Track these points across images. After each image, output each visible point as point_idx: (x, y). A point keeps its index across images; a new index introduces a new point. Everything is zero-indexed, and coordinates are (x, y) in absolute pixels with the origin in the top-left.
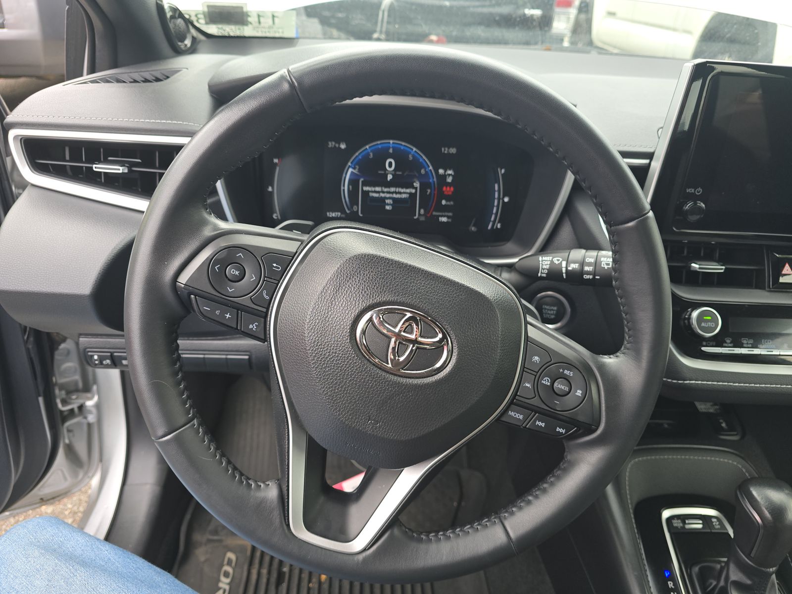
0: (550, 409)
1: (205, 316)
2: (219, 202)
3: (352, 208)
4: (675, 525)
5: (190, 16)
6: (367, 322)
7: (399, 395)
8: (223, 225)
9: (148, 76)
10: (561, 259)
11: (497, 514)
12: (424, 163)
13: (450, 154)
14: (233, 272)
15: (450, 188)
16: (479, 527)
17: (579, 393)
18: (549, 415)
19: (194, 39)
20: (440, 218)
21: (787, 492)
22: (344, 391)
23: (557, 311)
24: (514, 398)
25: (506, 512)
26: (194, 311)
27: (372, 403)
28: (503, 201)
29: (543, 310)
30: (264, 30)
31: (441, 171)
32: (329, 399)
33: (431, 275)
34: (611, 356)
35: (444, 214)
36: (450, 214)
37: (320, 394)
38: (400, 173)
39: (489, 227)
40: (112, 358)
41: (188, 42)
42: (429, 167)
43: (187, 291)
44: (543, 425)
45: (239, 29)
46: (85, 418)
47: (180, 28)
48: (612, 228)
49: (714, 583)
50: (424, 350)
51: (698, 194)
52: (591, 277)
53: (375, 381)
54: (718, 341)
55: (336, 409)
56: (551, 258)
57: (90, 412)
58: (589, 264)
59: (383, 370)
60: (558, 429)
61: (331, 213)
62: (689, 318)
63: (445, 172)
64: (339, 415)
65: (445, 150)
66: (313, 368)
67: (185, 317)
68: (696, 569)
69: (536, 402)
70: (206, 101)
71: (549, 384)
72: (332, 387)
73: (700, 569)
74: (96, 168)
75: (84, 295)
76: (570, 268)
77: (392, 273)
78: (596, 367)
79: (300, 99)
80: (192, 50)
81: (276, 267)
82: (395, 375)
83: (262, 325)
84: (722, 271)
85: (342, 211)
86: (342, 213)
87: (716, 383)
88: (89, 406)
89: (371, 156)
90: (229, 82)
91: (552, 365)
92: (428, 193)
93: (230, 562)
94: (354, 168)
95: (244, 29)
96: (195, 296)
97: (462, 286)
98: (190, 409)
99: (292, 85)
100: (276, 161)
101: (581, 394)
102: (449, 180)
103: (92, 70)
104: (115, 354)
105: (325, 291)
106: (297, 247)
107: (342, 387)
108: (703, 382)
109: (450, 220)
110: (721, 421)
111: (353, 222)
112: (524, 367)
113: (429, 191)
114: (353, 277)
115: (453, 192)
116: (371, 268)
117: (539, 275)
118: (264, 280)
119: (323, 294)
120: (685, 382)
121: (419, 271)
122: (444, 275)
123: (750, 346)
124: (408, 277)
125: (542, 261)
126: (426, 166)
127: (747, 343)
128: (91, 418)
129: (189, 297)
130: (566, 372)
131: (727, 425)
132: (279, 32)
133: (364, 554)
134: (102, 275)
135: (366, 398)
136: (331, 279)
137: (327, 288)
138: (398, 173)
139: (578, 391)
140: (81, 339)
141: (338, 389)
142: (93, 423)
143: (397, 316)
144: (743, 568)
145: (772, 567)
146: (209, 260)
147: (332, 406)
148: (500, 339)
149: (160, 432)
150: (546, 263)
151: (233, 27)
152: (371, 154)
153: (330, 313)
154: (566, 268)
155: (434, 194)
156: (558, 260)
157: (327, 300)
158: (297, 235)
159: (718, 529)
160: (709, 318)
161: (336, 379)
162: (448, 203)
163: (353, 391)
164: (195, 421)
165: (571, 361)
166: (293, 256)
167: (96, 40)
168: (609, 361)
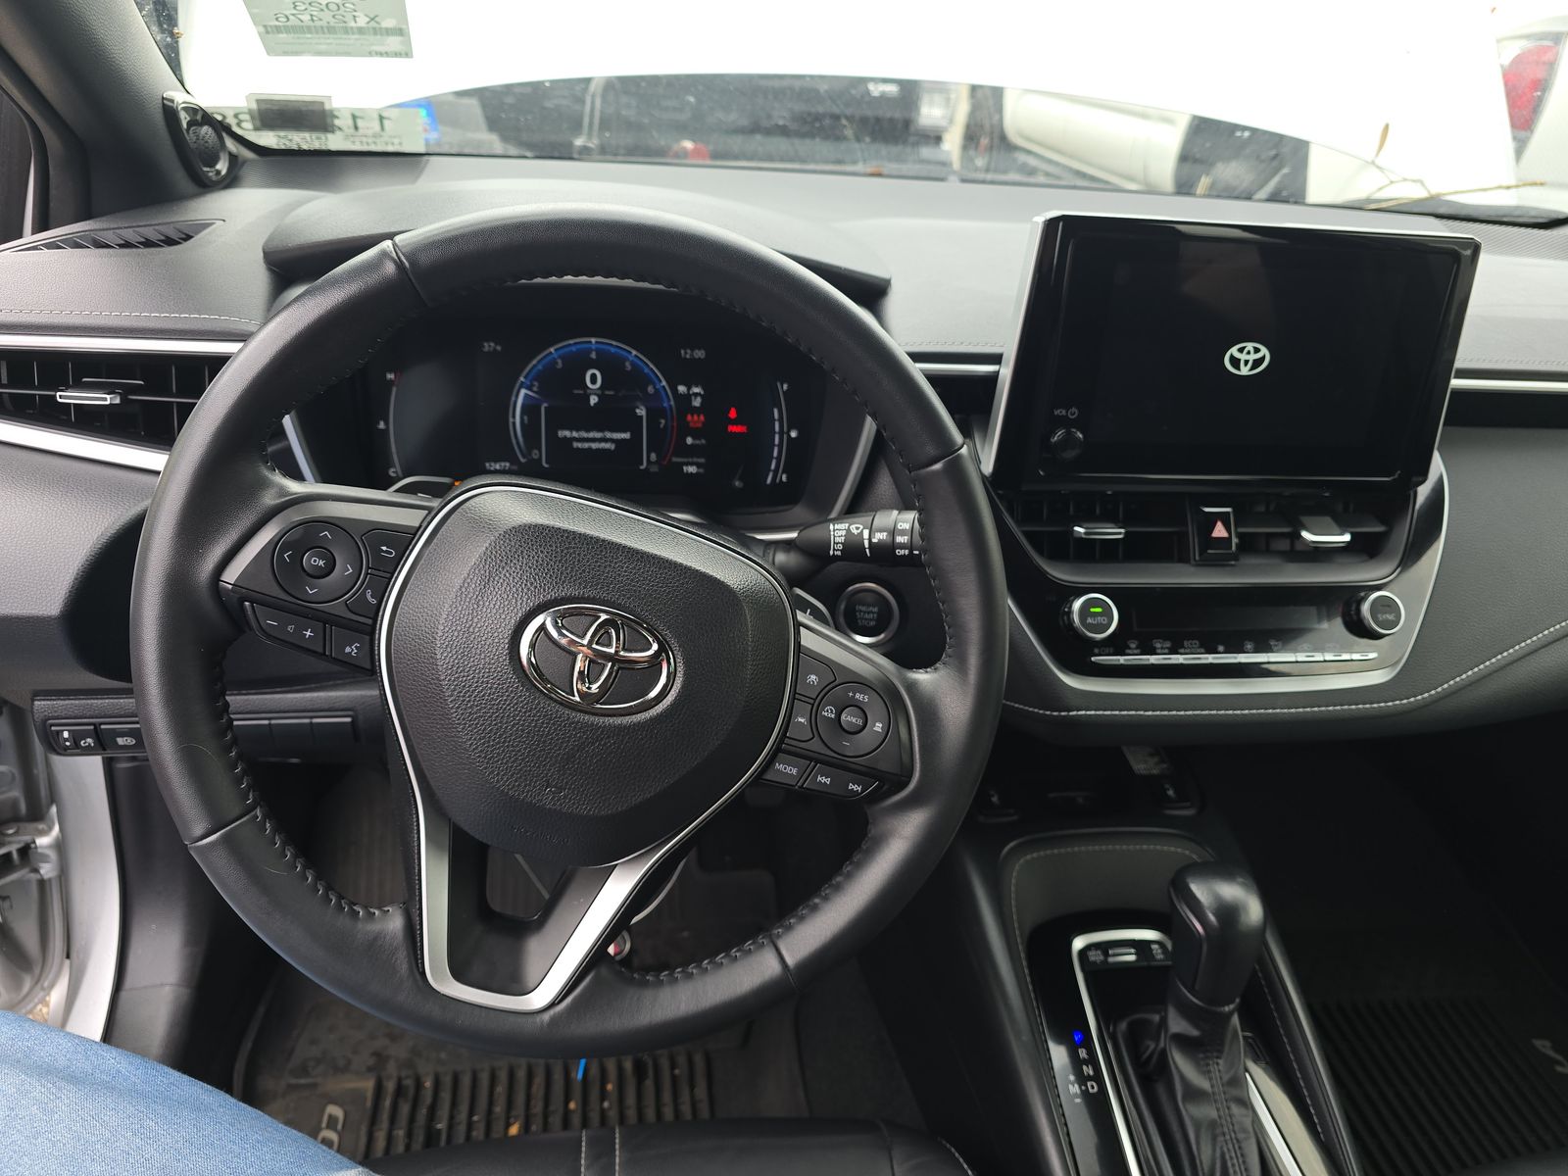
0: (836, 756)
1: (269, 636)
2: (289, 450)
3: (530, 454)
4: (1092, 959)
5: (224, 117)
6: (536, 632)
7: (593, 744)
8: (295, 487)
9: (151, 234)
10: (862, 527)
11: (767, 931)
12: (653, 376)
13: (695, 359)
14: (315, 561)
15: (698, 416)
16: (738, 954)
17: (879, 727)
18: (838, 764)
19: (234, 159)
20: (685, 468)
21: (1240, 880)
22: (504, 742)
23: (878, 613)
24: (782, 742)
25: (781, 926)
26: (251, 629)
27: (551, 759)
28: (789, 436)
29: (857, 614)
30: (364, 139)
31: (682, 389)
32: (479, 756)
33: (637, 553)
34: (929, 670)
35: (690, 460)
36: (702, 460)
37: (465, 749)
38: (611, 393)
39: (769, 481)
40: (97, 733)
41: (222, 166)
42: (661, 381)
43: (238, 596)
44: (828, 781)
45: (318, 138)
46: (36, 870)
47: (207, 142)
48: (912, 473)
49: (1152, 1046)
50: (632, 671)
51: (1074, 417)
52: (907, 552)
53: (554, 724)
54: (1116, 644)
55: (493, 772)
56: (847, 525)
57: (44, 858)
58: (903, 533)
59: (566, 706)
60: (851, 786)
61: (493, 464)
62: (1070, 613)
63: (689, 390)
64: (498, 781)
65: (686, 353)
66: (452, 708)
67: (235, 640)
68: (1123, 1026)
69: (815, 745)
70: (259, 279)
71: (833, 716)
72: (484, 737)
73: (1131, 1025)
74: (60, 397)
75: (50, 617)
76: (874, 540)
77: (574, 552)
78: (904, 686)
79: (415, 288)
80: (231, 181)
81: (386, 552)
82: (586, 713)
83: (367, 647)
84: (1121, 536)
85: (513, 460)
86: (512, 464)
87: (1117, 713)
88: (41, 847)
89: (560, 365)
90: (301, 248)
91: (837, 686)
92: (662, 426)
93: (332, 1123)
94: (529, 388)
95: (327, 139)
96: (252, 602)
97: (688, 569)
98: (249, 792)
99: (399, 265)
100: (390, 376)
101: (882, 728)
102: (697, 402)
103: (42, 225)
104: (103, 727)
105: (466, 585)
106: (421, 519)
107: (501, 736)
108: (1098, 713)
109: (701, 470)
110: (1167, 786)
111: (513, 476)
112: (795, 693)
113: (663, 421)
114: (511, 561)
115: (703, 423)
116: (540, 546)
117: (831, 553)
118: (368, 574)
119: (464, 590)
120: (1071, 713)
121: (618, 549)
122: (658, 553)
123: (1166, 651)
124: (601, 559)
125: (834, 531)
126: (656, 381)
127: (1162, 648)
128: (47, 870)
129: (242, 605)
130: (857, 696)
131: (1175, 792)
132: (393, 144)
133: (552, 1012)
134: (81, 582)
135: (540, 751)
136: (476, 566)
137: (469, 580)
138: (607, 393)
139: (877, 724)
140: (36, 703)
141: (494, 740)
142: (50, 880)
143: (585, 620)
144: (1188, 1012)
145: (1228, 1004)
146: (273, 544)
147: (486, 768)
148: (750, 649)
149: (198, 829)
150: (840, 533)
151: (307, 135)
152: (559, 361)
153: (476, 620)
154: (870, 540)
155: (673, 427)
156: (857, 528)
157: (470, 599)
158: (421, 500)
159: (1161, 960)
160: (1099, 610)
161: (490, 725)
162: (698, 442)
163: (520, 742)
164: (258, 811)
165: (866, 679)
166: (414, 533)
167: (51, 169)
168: (922, 677)
